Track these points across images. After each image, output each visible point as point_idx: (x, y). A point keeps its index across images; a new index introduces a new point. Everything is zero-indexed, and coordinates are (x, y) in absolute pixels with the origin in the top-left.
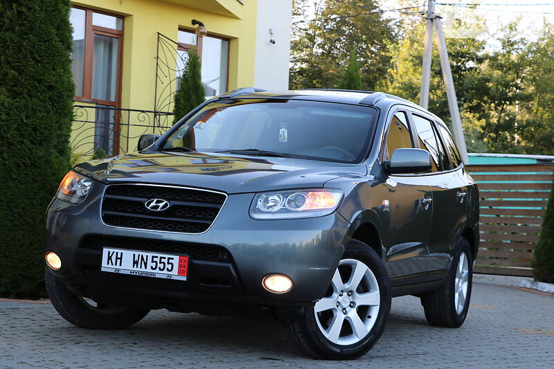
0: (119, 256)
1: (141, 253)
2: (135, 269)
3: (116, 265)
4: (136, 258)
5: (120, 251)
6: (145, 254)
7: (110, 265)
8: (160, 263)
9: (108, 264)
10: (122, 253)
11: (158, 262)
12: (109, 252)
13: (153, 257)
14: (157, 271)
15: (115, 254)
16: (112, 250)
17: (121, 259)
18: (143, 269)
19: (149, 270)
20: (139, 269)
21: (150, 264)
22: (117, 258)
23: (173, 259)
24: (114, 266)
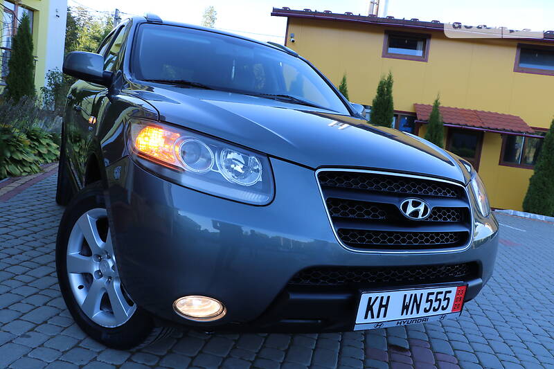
0: (384, 303)
1: (414, 292)
2: (405, 317)
3: (378, 317)
4: (407, 300)
5: (385, 295)
6: (418, 292)
7: (369, 320)
8: (436, 300)
9: (366, 317)
10: (389, 297)
11: (434, 300)
12: (370, 299)
13: (429, 294)
14: (431, 313)
15: (379, 300)
16: (373, 295)
17: (386, 306)
18: (415, 315)
19: (422, 314)
20: (409, 316)
21: (424, 305)
22: (381, 306)
23: (450, 292)
24: (375, 320)
